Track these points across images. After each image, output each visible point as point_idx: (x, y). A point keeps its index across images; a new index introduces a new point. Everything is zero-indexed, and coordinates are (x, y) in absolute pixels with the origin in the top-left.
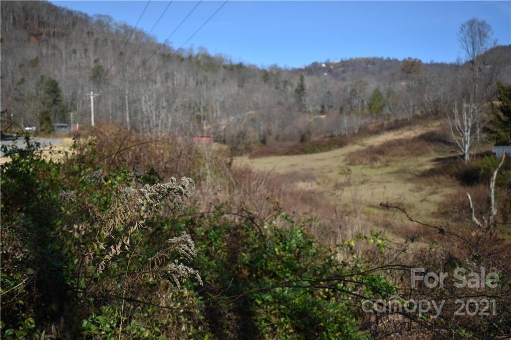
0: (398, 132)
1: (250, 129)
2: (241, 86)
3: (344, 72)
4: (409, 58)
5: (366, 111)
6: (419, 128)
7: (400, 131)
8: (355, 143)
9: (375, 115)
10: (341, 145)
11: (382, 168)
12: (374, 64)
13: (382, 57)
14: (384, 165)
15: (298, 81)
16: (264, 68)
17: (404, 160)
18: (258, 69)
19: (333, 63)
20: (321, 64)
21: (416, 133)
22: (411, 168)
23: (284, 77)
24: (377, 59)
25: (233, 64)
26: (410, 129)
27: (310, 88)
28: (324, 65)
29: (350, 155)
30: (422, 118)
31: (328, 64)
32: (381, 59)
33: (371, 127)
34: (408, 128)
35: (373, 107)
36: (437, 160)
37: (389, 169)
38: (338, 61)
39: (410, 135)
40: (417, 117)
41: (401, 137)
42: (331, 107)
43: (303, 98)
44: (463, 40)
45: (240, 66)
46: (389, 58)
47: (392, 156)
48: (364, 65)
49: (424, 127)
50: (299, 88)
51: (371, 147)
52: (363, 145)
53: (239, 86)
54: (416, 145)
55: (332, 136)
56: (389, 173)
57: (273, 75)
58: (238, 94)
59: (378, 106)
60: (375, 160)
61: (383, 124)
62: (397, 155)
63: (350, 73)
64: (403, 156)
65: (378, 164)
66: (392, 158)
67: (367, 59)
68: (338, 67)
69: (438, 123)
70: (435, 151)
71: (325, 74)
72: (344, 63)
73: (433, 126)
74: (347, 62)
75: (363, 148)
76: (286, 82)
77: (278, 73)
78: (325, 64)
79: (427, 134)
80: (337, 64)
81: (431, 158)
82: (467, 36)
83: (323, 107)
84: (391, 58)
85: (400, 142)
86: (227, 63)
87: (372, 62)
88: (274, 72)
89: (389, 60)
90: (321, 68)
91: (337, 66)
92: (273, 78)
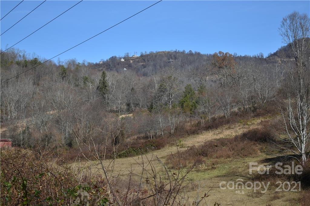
0: (217, 131)
1: (55, 131)
2: (36, 83)
3: (144, 67)
4: (220, 52)
5: (178, 109)
6: (239, 126)
7: (219, 130)
8: (172, 145)
9: (188, 113)
10: (158, 146)
11: (209, 171)
12: (175, 58)
13: (184, 51)
14: (210, 167)
15: (100, 78)
16: (61, 64)
17: (231, 161)
18: (55, 65)
19: (132, 57)
20: (121, 58)
21: (236, 131)
22: (240, 170)
23: (83, 74)
24: (179, 52)
25: (27, 60)
26: (229, 128)
27: (113, 84)
28: (123, 60)
29: (171, 157)
30: (241, 116)
31: (127, 59)
32: (183, 53)
33: (188, 126)
34: (227, 126)
35: (185, 104)
36: (267, 161)
37: (216, 172)
38: (138, 55)
39: (230, 134)
40: (236, 114)
41: (221, 136)
42: (137, 105)
43: (106, 96)
44: (284, 34)
45: (35, 62)
46: (190, 51)
47: (217, 157)
48: (165, 59)
49: (244, 125)
50: (101, 85)
51: (192, 148)
52: (182, 146)
53: (34, 84)
54: (241, 145)
55: (147, 137)
56: (218, 177)
57: (71, 71)
58: (34, 93)
59: (191, 104)
60: (200, 162)
61: (199, 123)
62: (222, 156)
63: (151, 68)
64: (229, 157)
65: (203, 167)
66: (217, 160)
67: (169, 52)
68: (138, 62)
69: (259, 121)
70: (262, 150)
71: (125, 69)
72: (143, 58)
73: (253, 124)
74: (147, 55)
75: (183, 149)
76: (86, 79)
77: (77, 69)
78: (124, 58)
79: (249, 132)
80: (137, 58)
81: (259, 159)
82: (289, 30)
83: (128, 105)
84: (193, 52)
85: (222, 142)
86: (21, 59)
87: (173, 56)
88: (73, 68)
89: (191, 54)
90: (120, 63)
91: (136, 60)
92: (72, 74)
